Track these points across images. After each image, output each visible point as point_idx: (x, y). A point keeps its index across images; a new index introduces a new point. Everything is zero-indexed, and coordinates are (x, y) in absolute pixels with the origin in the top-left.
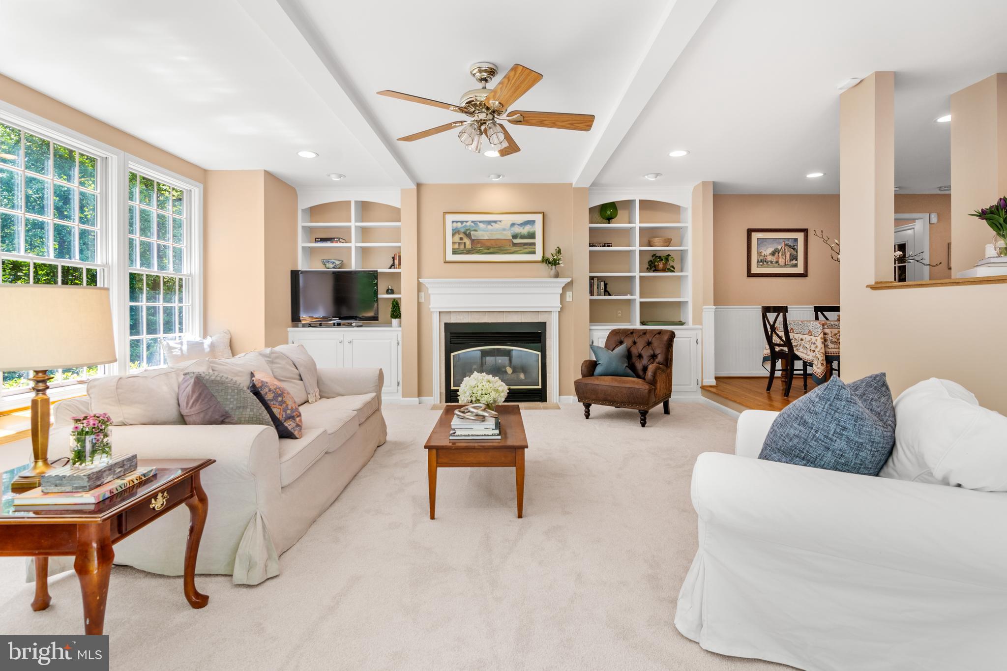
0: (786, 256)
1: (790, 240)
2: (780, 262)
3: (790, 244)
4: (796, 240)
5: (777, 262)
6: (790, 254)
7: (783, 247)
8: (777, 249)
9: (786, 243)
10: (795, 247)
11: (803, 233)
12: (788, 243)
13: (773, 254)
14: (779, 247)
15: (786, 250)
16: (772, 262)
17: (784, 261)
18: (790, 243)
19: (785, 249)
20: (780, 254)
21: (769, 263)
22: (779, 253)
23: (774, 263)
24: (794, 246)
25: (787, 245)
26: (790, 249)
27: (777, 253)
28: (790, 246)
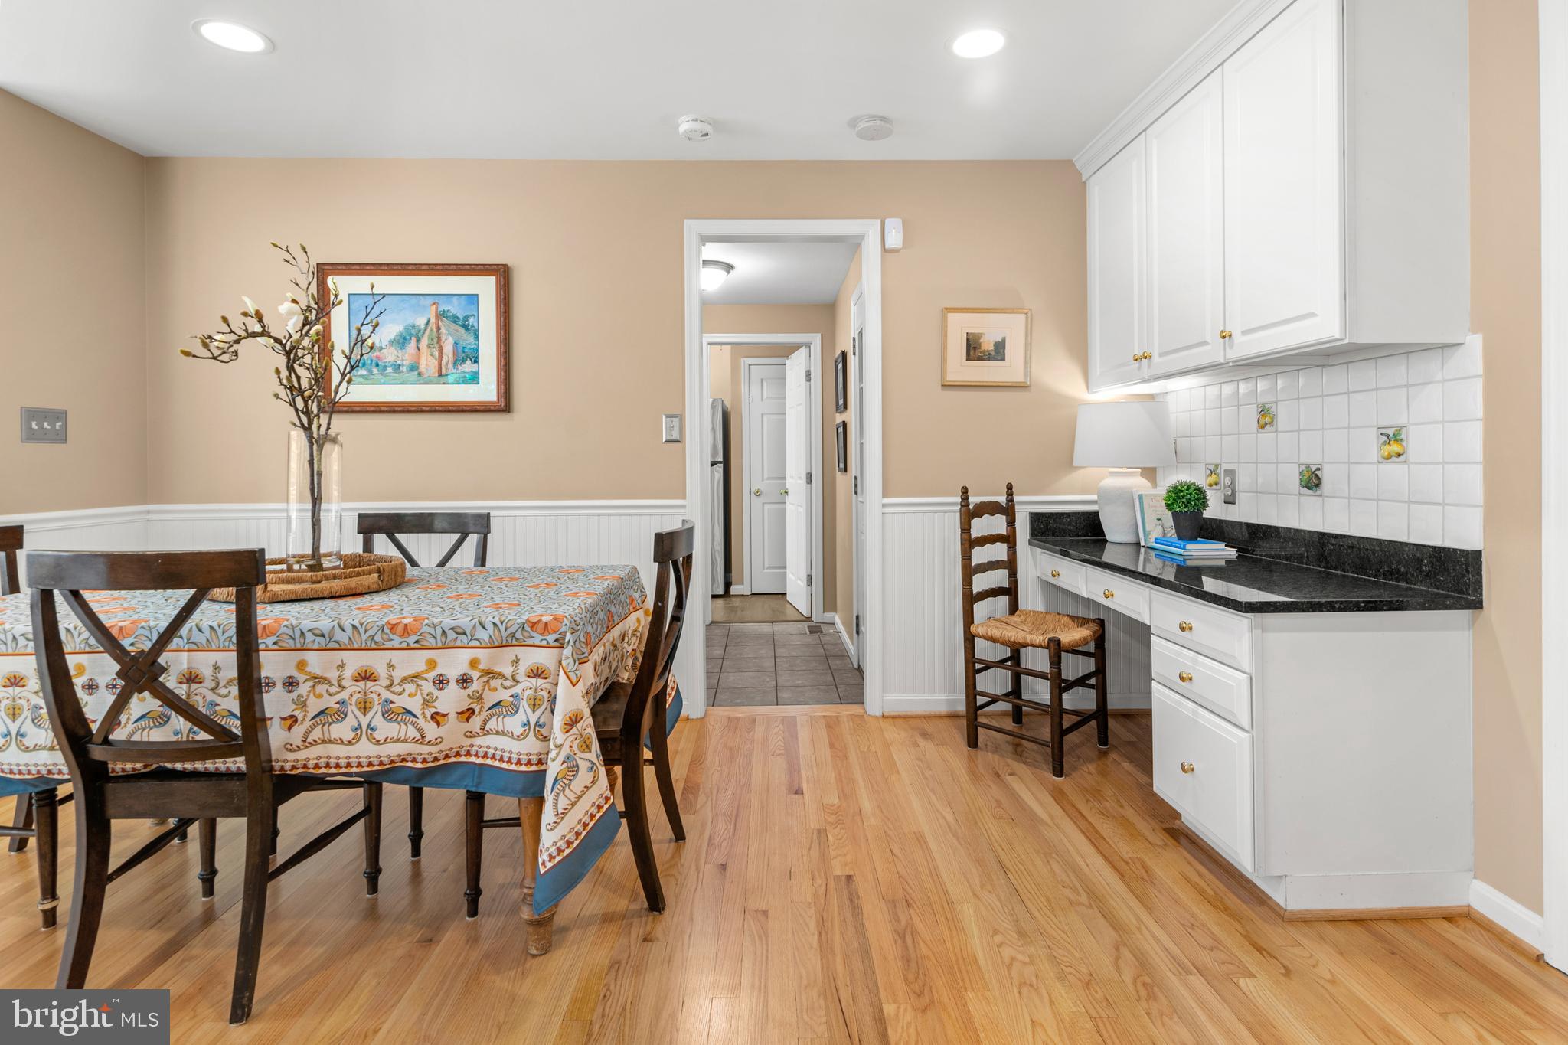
0: (441, 350)
1: (455, 299)
2: (422, 368)
3: (454, 311)
4: (473, 299)
5: (414, 368)
6: (456, 344)
7: (433, 320)
8: (413, 326)
9: (441, 309)
10: (471, 320)
11: (494, 278)
12: (446, 308)
13: (401, 341)
14: (421, 322)
15: (443, 330)
16: (397, 368)
17: (436, 363)
18: (455, 308)
19: (438, 328)
20: (425, 341)
21: (389, 370)
22: (418, 340)
23: (404, 369)
24: (466, 318)
25: (441, 315)
26: (454, 327)
27: (414, 339)
28: (455, 319)
